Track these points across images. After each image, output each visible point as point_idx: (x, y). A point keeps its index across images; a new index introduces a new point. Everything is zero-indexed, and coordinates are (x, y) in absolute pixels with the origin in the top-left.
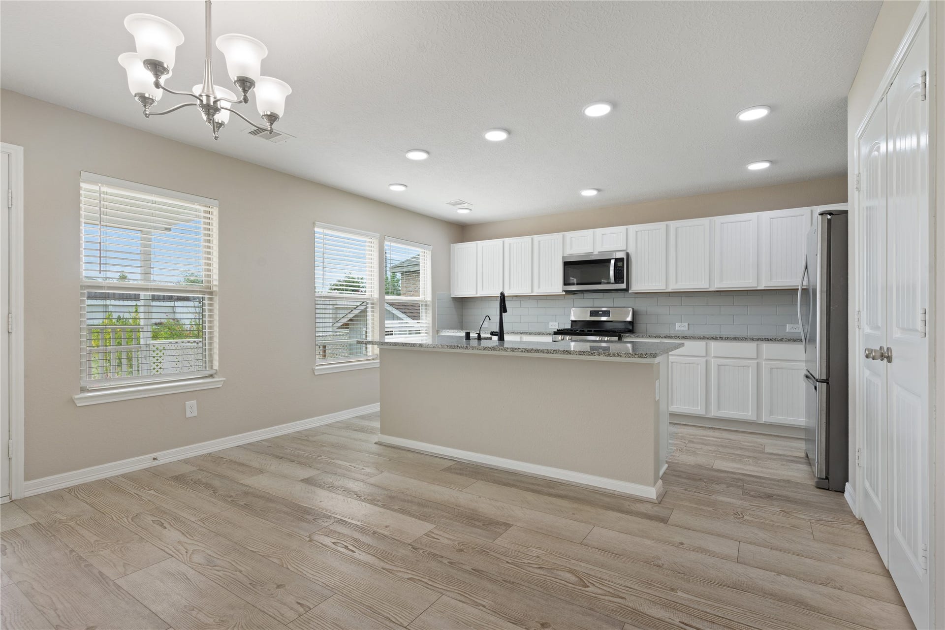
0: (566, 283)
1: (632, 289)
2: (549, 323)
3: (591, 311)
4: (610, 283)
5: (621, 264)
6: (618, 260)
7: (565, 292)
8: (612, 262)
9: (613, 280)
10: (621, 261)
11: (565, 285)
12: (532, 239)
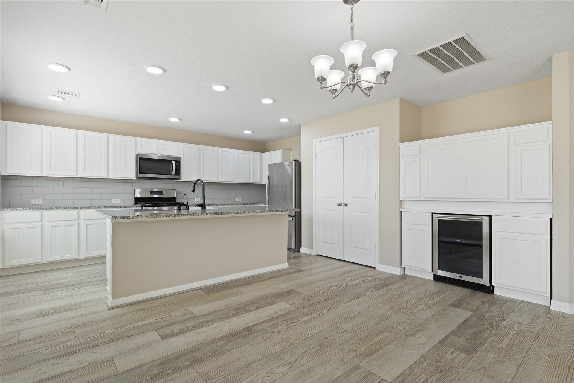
0: (141, 172)
1: (182, 179)
2: (111, 199)
3: (150, 191)
4: (171, 175)
5: (178, 164)
6: (176, 162)
7: (138, 178)
8: (173, 162)
9: (173, 173)
10: (178, 162)
11: (140, 173)
12: (108, 136)
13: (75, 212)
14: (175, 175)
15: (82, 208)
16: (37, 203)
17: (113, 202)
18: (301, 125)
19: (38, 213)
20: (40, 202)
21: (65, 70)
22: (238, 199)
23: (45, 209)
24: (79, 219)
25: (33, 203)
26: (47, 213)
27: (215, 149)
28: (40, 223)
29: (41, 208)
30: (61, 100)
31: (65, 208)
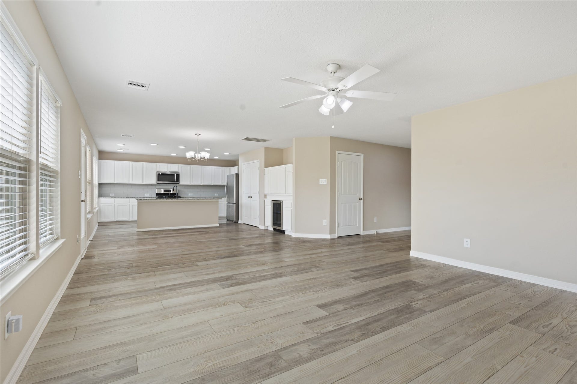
1: (180, 183)
3: (164, 190)
4: (174, 181)
5: (178, 176)
6: (177, 175)
7: (157, 183)
8: (175, 175)
9: (175, 181)
10: (178, 175)
11: (158, 181)
12: (143, 164)
13: (128, 199)
14: (176, 181)
15: (131, 198)
16: (112, 195)
17: (146, 195)
18: (239, 155)
19: (113, 199)
20: (113, 195)
21: (123, 145)
22: (216, 195)
23: (116, 198)
24: (129, 203)
25: (110, 195)
26: (116, 199)
27: (200, 166)
28: (114, 204)
29: (114, 197)
30: (122, 151)
31: (124, 198)
